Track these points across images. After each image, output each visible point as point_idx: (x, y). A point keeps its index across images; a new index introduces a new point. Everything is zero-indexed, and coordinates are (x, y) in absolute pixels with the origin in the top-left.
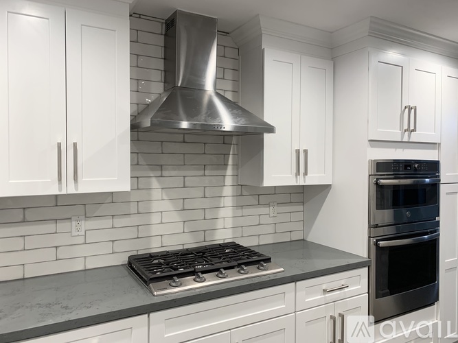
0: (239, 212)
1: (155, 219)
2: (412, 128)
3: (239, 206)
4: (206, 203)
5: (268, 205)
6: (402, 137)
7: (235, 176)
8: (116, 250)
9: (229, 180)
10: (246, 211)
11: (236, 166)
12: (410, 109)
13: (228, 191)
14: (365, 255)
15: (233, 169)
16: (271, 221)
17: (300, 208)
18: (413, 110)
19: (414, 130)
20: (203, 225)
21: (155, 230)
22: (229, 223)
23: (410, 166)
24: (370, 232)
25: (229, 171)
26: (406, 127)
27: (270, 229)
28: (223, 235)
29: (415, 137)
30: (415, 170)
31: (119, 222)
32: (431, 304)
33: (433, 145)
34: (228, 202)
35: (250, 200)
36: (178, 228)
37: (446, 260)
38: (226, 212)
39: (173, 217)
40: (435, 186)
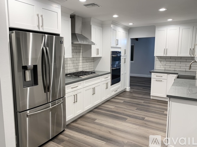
1: (68, 65)
2: (117, 44)
3: (83, 63)
4: (77, 62)
5: (88, 62)
6: (116, 46)
9: (81, 56)
11: (82, 52)
13: (81, 59)
14: (110, 71)
16: (88, 66)
17: (93, 63)
18: (118, 40)
20: (77, 67)
21: (69, 68)
22: (81, 66)
23: (117, 52)
24: (111, 66)
25: (81, 54)
27: (88, 68)
28: (80, 70)
29: (118, 46)
32: (119, 82)
33: (120, 48)
34: (81, 61)
35: (85, 61)
36: (72, 68)
37: (122, 73)
38: (81, 64)
39: (72, 65)
40: (120, 57)
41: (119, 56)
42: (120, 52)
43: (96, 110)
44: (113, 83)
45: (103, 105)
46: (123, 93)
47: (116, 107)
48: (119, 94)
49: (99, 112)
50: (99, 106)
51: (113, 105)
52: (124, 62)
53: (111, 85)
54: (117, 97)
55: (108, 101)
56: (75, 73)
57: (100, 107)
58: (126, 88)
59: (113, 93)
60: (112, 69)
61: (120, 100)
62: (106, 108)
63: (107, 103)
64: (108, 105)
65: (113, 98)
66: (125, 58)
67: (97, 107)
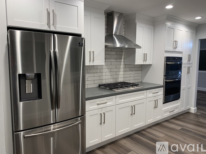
0: (125, 73)
1: (104, 74)
2: (176, 47)
3: (124, 71)
4: (116, 70)
5: (132, 71)
6: (173, 50)
7: (124, 62)
8: (95, 83)
9: (122, 63)
10: (127, 73)
11: (124, 58)
12: (176, 41)
13: (122, 66)
14: (163, 84)
15: (123, 60)
16: (133, 76)
17: (141, 72)
18: (176, 42)
19: (176, 48)
20: (115, 77)
21: (104, 77)
22: (122, 76)
23: (175, 59)
24: (164, 78)
25: (122, 60)
26: (174, 47)
27: (133, 78)
28: (121, 80)
29: (176, 50)
30: (176, 60)
31: (96, 75)
32: (178, 99)
33: (181, 52)
34: (122, 70)
35: (128, 69)
36: (110, 77)
37: (183, 86)
38: (121, 73)
39: (108, 74)
40: (181, 65)
41: (178, 64)
42: (180, 59)
43: (136, 136)
44: (166, 101)
45: (149, 130)
46: (184, 115)
47: (166, 135)
48: (177, 116)
49: (139, 139)
50: (143, 130)
51: (163, 131)
52: (186, 72)
53: (163, 103)
54: (172, 120)
55: (158, 124)
56: (111, 84)
57: (143, 132)
58: (190, 109)
59: (167, 115)
60: (166, 81)
61: (177, 126)
62: (151, 136)
63: (155, 128)
64: (156, 130)
65: (167, 120)
66: (189, 67)
67: (139, 132)
